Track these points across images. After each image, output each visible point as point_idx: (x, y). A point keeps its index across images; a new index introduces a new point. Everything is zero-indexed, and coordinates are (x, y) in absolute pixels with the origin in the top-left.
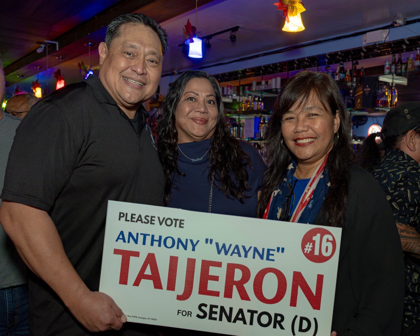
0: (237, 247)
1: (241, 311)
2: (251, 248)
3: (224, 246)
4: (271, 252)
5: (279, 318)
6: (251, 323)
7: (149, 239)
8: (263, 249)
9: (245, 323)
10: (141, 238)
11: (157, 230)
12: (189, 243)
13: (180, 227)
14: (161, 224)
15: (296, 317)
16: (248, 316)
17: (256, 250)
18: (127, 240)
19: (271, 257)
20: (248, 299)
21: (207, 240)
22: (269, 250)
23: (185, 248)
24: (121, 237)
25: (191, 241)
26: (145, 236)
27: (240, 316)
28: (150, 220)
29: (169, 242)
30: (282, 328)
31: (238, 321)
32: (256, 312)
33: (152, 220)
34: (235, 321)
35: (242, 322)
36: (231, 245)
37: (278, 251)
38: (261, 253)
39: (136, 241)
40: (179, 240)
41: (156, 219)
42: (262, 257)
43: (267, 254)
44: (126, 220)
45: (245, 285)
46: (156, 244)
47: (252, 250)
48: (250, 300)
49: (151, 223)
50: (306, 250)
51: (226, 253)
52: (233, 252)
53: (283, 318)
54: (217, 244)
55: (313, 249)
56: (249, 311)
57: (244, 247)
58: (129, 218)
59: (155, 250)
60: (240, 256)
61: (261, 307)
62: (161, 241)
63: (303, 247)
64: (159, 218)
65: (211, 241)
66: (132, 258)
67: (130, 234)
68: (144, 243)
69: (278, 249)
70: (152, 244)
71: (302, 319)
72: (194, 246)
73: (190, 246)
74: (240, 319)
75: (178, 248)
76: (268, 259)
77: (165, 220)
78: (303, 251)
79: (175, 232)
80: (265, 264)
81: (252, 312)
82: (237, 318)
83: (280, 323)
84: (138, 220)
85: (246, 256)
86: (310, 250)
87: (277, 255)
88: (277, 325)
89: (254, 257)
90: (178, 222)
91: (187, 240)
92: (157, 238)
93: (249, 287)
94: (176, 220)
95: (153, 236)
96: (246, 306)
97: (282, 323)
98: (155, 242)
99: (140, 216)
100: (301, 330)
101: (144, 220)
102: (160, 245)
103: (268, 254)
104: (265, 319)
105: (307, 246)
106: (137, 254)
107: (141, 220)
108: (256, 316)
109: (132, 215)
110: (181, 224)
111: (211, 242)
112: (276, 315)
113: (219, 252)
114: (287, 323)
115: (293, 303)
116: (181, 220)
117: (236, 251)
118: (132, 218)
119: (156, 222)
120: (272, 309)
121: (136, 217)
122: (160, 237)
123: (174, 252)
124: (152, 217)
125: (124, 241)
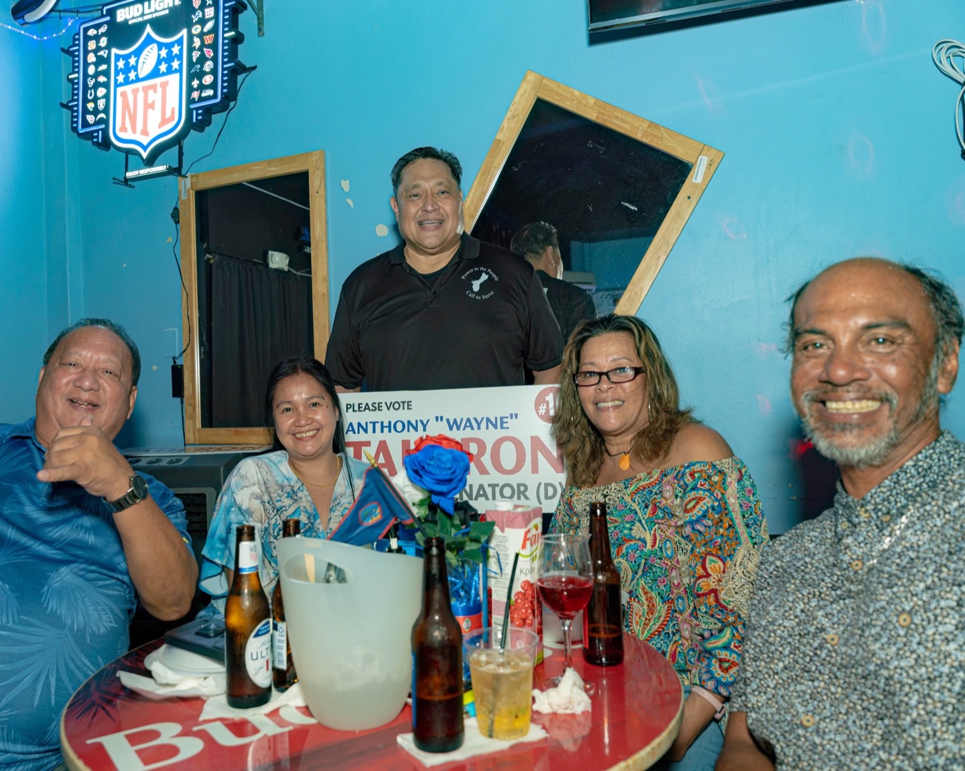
0: (468, 420)
1: (481, 487)
2: (483, 419)
3: (455, 420)
4: (504, 420)
5: (522, 488)
6: (494, 498)
7: (378, 426)
8: (496, 418)
9: (487, 499)
10: (370, 427)
11: (386, 416)
12: (419, 422)
13: (408, 409)
14: (389, 409)
15: (540, 484)
16: (489, 491)
17: (488, 420)
18: (356, 431)
19: (505, 425)
20: (487, 473)
21: (437, 418)
22: (502, 418)
23: (416, 429)
24: (350, 429)
25: (421, 421)
26: (374, 424)
27: (481, 492)
28: (377, 407)
29: (399, 426)
30: (527, 498)
31: (479, 498)
32: (498, 485)
33: (379, 406)
34: (476, 499)
35: (484, 498)
36: (462, 419)
37: (512, 418)
38: (494, 422)
39: (366, 431)
40: (409, 423)
41: (384, 405)
42: (496, 428)
43: (500, 423)
44: (354, 411)
45: (482, 459)
46: (386, 430)
47: (484, 421)
48: (488, 473)
49: (379, 410)
50: (540, 412)
51: (458, 428)
52: (465, 426)
53: (526, 486)
54: (448, 420)
55: (548, 410)
56: (489, 485)
57: (475, 419)
58: (356, 408)
59: (386, 436)
60: (473, 429)
61: (501, 479)
62: (391, 427)
63: (537, 409)
64: (386, 403)
65: (442, 418)
66: (364, 448)
67: (359, 425)
68: (374, 432)
69: (511, 415)
70: (382, 431)
71: (546, 485)
72: (425, 427)
73: (420, 427)
74: (481, 496)
75: (408, 431)
76: (502, 427)
77: (392, 404)
78: (538, 414)
79: (404, 415)
80: (501, 433)
81: (493, 486)
82: (478, 495)
83: (524, 493)
84: (365, 409)
85: (479, 428)
86: (544, 411)
87: (510, 423)
88: (522, 496)
89: (487, 428)
90: (406, 404)
91: (417, 421)
92: (386, 424)
93: (486, 460)
94: (403, 403)
95: (382, 423)
96: (485, 480)
97: (527, 493)
98: (385, 429)
99: (367, 404)
100: (547, 497)
101: (371, 408)
102: (390, 431)
103: (502, 423)
104: (507, 492)
105: (541, 408)
106: (368, 444)
107: (369, 409)
108: (497, 489)
109: (359, 404)
110: (408, 405)
111: (442, 420)
112: (519, 485)
113: (451, 428)
114: (531, 493)
115: (535, 470)
116: (408, 402)
117: (468, 424)
118: (359, 407)
119: (384, 407)
120: (514, 480)
121: (363, 406)
122: (390, 422)
123: (405, 435)
124: (379, 403)
125: (354, 433)
